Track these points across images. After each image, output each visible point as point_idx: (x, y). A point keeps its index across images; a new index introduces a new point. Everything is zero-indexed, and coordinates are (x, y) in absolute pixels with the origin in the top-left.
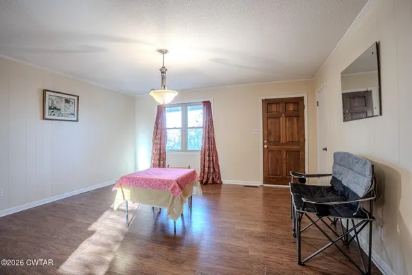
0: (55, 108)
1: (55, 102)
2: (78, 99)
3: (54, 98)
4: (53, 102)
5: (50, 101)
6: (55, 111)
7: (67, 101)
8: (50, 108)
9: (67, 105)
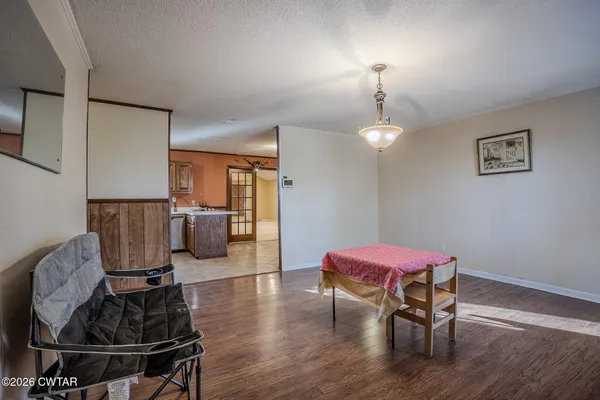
0: (493, 158)
1: (492, 151)
2: (529, 135)
3: (489, 146)
4: (489, 150)
5: (486, 151)
6: (493, 162)
7: (510, 144)
8: (486, 160)
9: (511, 149)
